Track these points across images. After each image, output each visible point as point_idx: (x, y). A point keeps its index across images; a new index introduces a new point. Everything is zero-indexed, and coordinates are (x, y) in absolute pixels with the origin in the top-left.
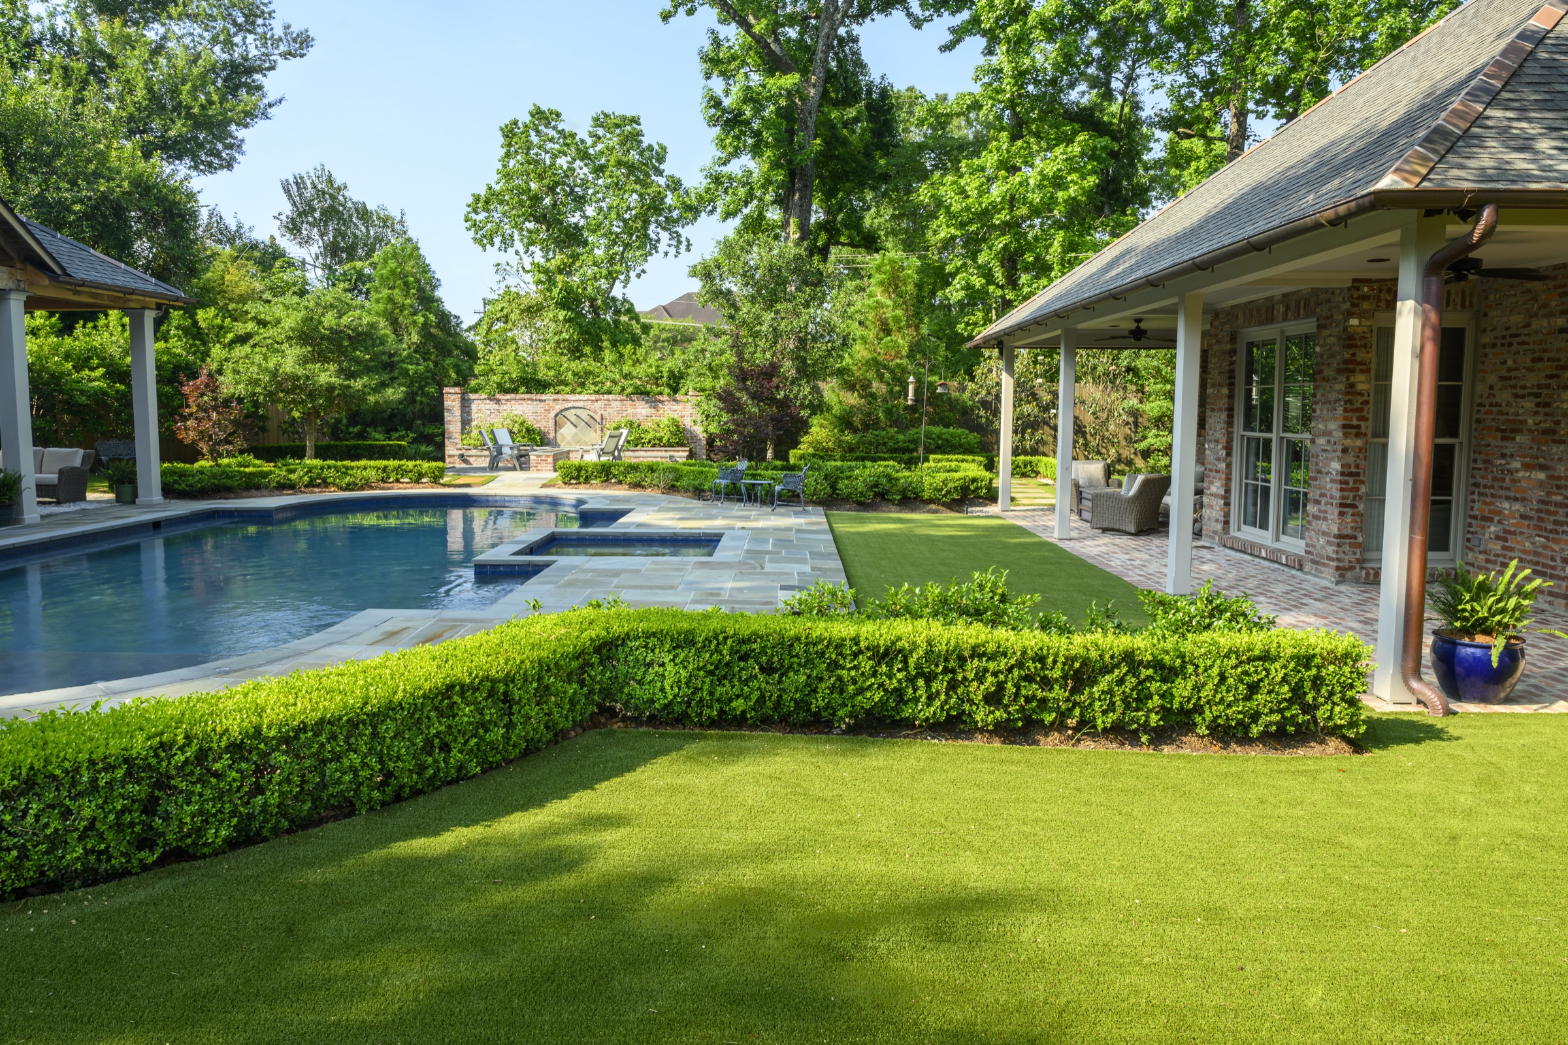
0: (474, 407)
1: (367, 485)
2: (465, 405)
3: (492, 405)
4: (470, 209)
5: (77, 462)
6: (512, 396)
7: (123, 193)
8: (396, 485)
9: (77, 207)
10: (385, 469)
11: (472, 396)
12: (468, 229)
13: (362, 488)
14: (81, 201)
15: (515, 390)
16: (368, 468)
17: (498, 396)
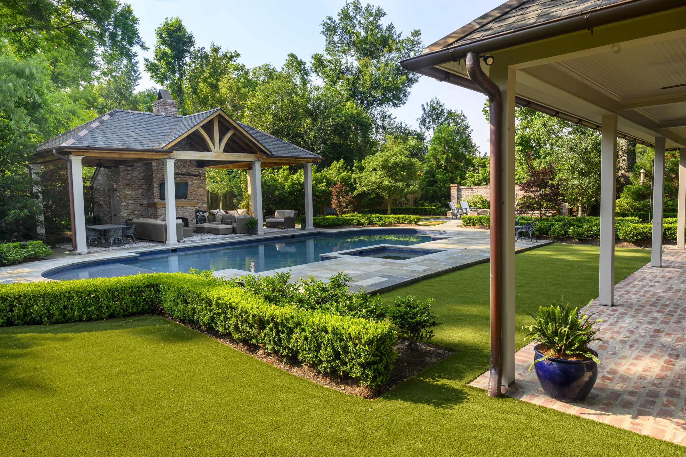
0: (462, 192)
1: (390, 224)
2: (459, 191)
3: (470, 191)
4: (486, 106)
5: (292, 215)
6: (478, 186)
7: (343, 121)
8: (403, 225)
9: (330, 128)
10: (398, 218)
11: (462, 187)
12: (484, 115)
13: (387, 225)
14: (331, 126)
15: (480, 184)
16: (391, 217)
17: (472, 187)
